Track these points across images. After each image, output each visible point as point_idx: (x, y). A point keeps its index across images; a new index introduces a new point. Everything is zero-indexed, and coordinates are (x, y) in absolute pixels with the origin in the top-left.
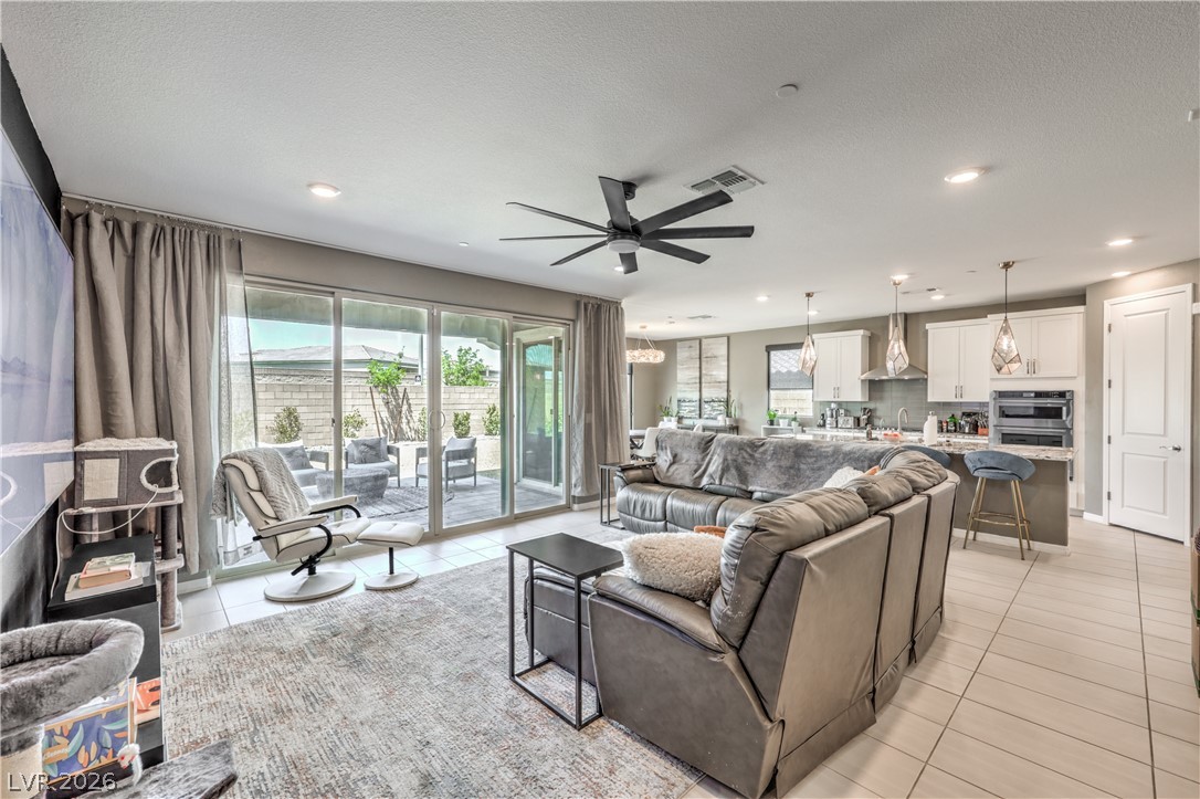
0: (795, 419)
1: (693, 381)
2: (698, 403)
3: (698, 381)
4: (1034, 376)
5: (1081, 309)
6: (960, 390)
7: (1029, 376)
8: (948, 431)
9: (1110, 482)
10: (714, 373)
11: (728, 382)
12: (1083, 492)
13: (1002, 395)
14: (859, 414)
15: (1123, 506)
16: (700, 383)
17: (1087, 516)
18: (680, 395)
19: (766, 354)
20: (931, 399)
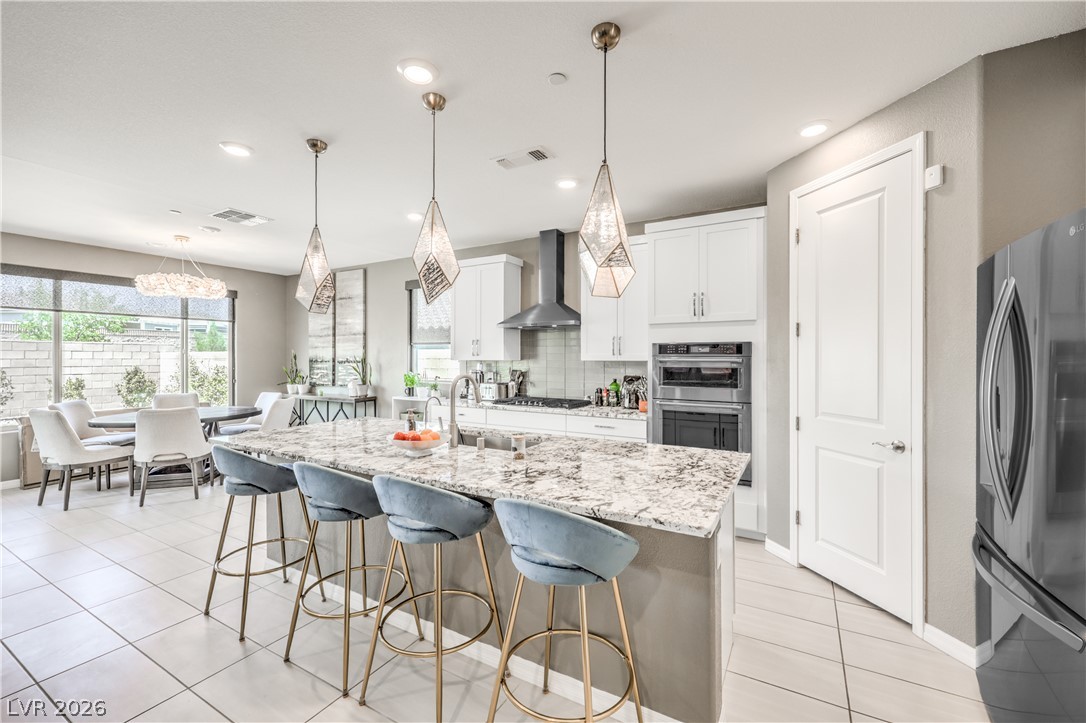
0: (435, 387)
1: (325, 333)
2: (331, 364)
3: (331, 332)
4: (703, 319)
5: (760, 211)
6: (618, 343)
7: (695, 319)
8: (609, 405)
9: (801, 497)
10: (349, 321)
11: (365, 334)
12: (765, 505)
13: (663, 349)
14: (506, 378)
15: (817, 539)
16: (334, 335)
17: (771, 545)
18: (312, 353)
19: (407, 293)
20: (584, 357)
